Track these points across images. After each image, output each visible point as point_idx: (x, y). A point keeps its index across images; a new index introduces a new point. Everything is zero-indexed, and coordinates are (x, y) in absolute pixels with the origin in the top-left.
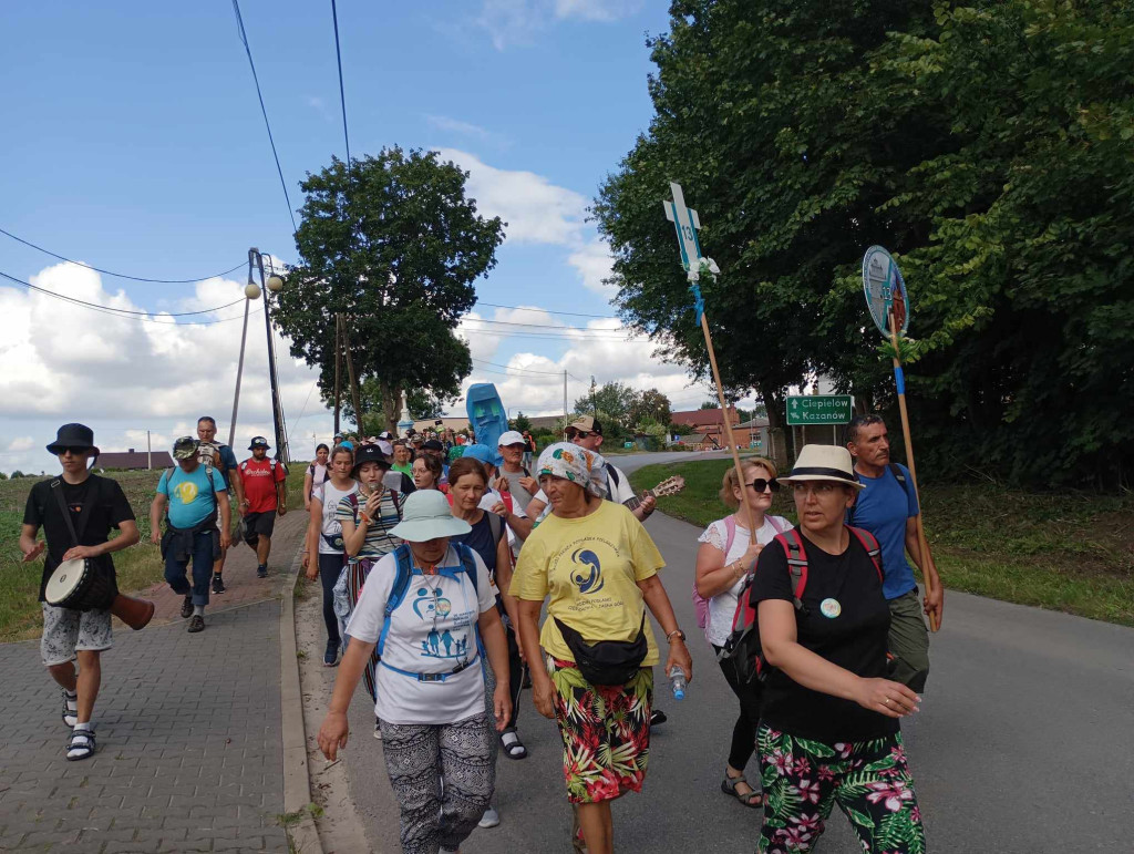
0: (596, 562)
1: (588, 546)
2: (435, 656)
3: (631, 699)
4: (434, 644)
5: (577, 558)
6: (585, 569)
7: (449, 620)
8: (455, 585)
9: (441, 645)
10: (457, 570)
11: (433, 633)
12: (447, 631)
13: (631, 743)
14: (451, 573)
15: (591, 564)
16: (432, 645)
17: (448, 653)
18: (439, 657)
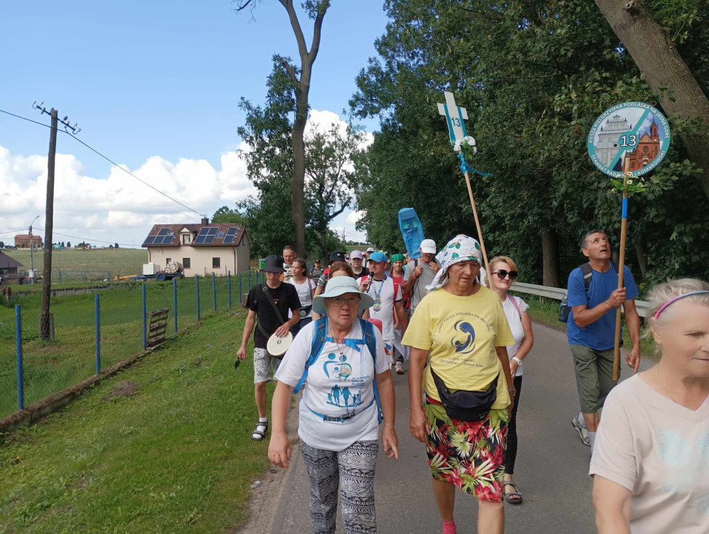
0: (472, 332)
1: (467, 320)
2: (336, 405)
3: (487, 429)
4: (336, 397)
5: (458, 326)
6: (463, 336)
7: (349, 381)
8: (356, 353)
9: (341, 397)
10: (361, 342)
11: (336, 388)
12: (346, 388)
13: (489, 460)
14: (355, 344)
15: (468, 333)
16: (335, 397)
17: (346, 403)
18: (339, 406)
